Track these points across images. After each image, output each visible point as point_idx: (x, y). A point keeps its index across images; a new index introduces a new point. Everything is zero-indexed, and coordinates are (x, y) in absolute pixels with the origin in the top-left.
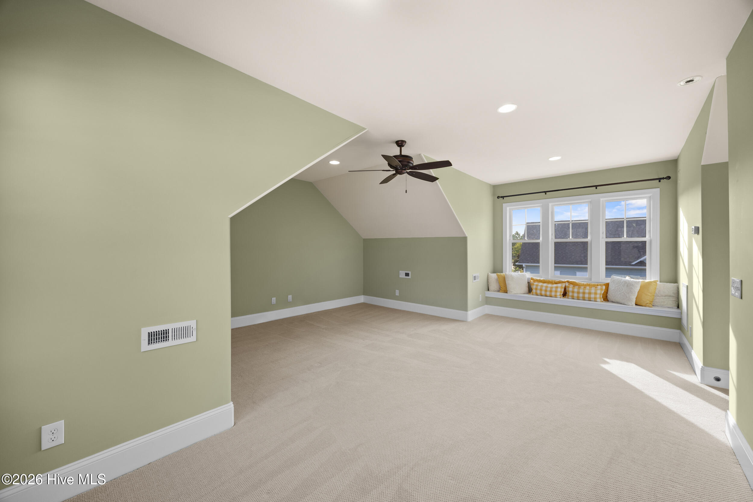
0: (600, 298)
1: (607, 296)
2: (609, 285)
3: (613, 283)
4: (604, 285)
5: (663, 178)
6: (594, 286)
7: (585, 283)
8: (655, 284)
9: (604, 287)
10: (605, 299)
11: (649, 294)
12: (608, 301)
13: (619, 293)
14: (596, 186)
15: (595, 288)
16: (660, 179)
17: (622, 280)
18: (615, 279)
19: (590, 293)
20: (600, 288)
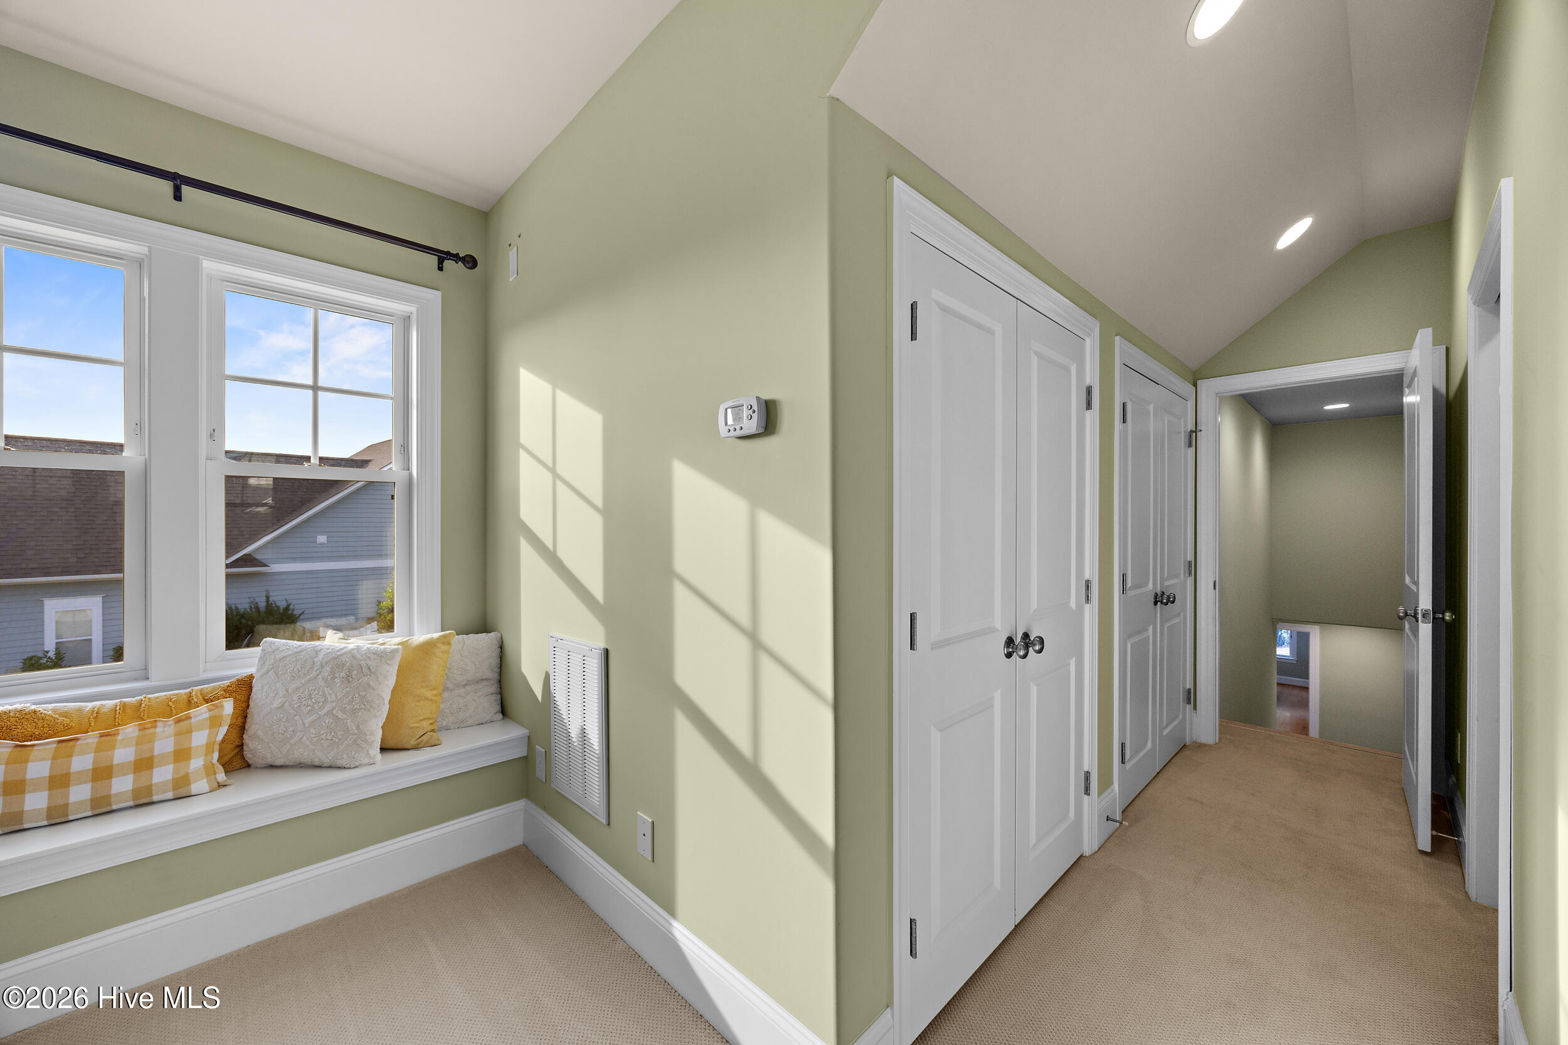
0: (209, 770)
1: (241, 746)
2: (250, 688)
3: (276, 674)
4: (228, 692)
5: (456, 257)
6: (168, 710)
7: (110, 703)
8: (444, 648)
9: (228, 707)
10: (230, 761)
11: (429, 694)
12: (249, 766)
13: (307, 721)
14: (178, 182)
15: (179, 721)
16: (443, 257)
17: (321, 656)
18: (283, 654)
19: (144, 764)
20: (207, 715)
